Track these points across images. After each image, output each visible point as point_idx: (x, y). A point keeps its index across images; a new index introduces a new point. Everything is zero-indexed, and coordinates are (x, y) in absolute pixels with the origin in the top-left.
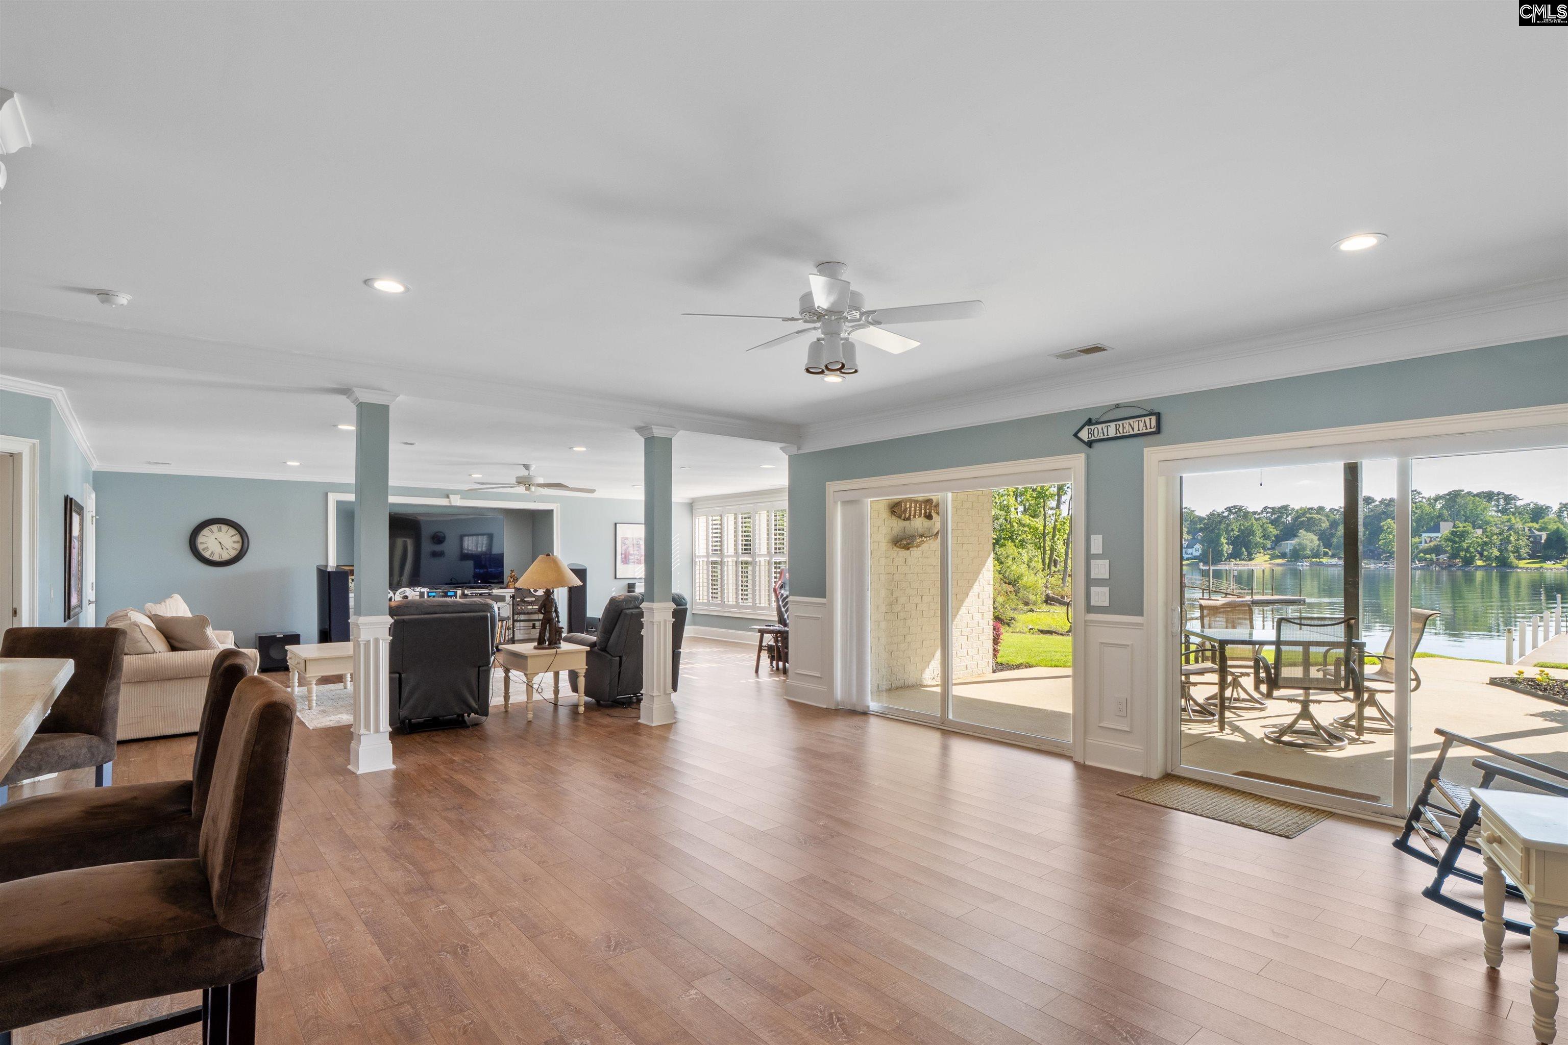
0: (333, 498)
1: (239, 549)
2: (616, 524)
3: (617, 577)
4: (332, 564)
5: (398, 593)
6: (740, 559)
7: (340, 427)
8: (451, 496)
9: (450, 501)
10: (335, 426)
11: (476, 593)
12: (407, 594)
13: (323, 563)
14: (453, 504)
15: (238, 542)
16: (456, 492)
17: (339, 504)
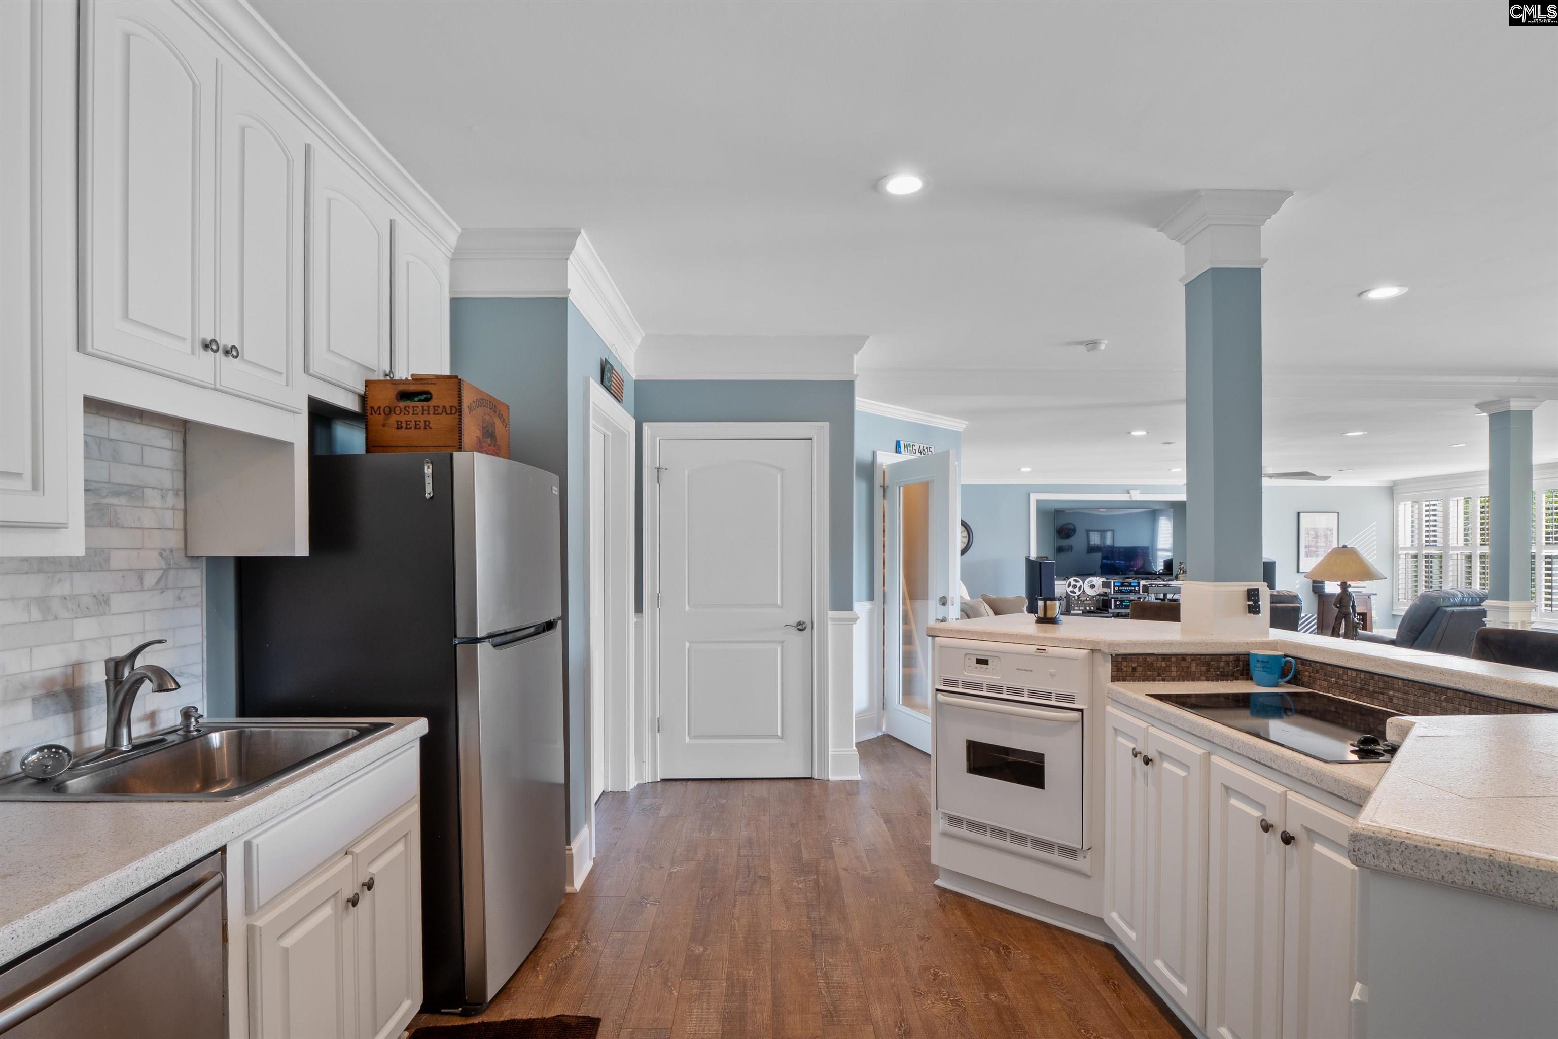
0: (1034, 497)
1: (966, 542)
2: (1299, 514)
3: (1301, 571)
4: (1033, 555)
5: (1086, 582)
6: (1424, 552)
7: (1133, 433)
8: (1132, 491)
9: (1131, 496)
10: (1129, 433)
11: (1156, 584)
12: (1094, 583)
13: (1027, 555)
14: (1134, 498)
15: (966, 537)
16: (1135, 487)
17: (1038, 502)
